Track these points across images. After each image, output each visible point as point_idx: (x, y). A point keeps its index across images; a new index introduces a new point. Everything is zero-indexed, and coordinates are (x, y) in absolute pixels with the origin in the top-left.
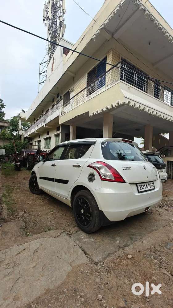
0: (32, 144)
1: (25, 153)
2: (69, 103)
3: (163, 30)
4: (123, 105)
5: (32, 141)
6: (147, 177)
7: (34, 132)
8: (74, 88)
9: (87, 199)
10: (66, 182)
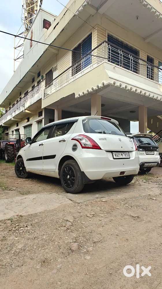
0: (7, 134)
1: (2, 143)
2: (52, 84)
3: (149, 6)
4: (109, 85)
5: (7, 130)
6: (122, 147)
7: (11, 119)
8: (58, 67)
9: (72, 165)
10: (53, 157)
